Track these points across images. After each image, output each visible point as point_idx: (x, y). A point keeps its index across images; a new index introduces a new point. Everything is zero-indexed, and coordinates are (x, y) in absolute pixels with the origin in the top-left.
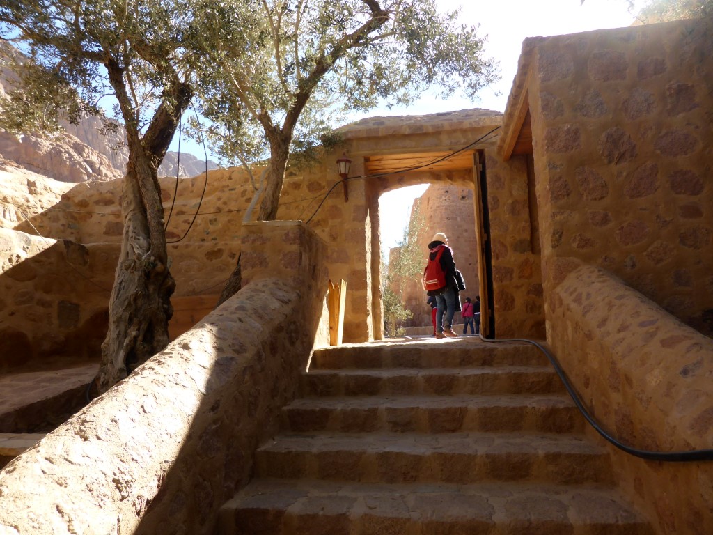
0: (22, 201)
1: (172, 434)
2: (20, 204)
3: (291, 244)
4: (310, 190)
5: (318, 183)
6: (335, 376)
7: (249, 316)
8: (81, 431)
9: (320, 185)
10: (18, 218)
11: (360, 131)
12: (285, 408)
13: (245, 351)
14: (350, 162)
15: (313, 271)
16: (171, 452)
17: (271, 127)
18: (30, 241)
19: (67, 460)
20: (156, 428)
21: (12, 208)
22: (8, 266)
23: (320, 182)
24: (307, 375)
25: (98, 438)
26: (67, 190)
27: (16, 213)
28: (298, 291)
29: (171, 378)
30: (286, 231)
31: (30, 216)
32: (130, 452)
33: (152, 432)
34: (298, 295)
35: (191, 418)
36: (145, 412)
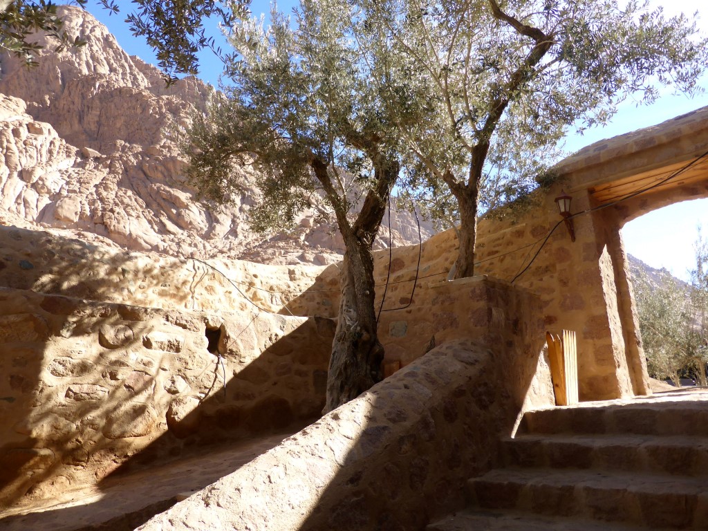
0: (284, 288)
1: (295, 506)
2: (283, 290)
3: (478, 301)
4: (534, 236)
5: (541, 226)
6: (537, 443)
7: (419, 382)
8: (208, 497)
9: (544, 228)
10: (283, 302)
11: (577, 162)
12: (472, 480)
13: (405, 419)
14: (570, 198)
15: (515, 326)
16: (291, 523)
17: (455, 184)
18: (285, 321)
19: (184, 523)
20: (278, 498)
21: (278, 295)
22: (269, 344)
23: (544, 225)
24: (512, 443)
25: (219, 505)
26: (320, 273)
27: (281, 298)
28: (489, 350)
29: (308, 450)
30: (472, 288)
31: (291, 299)
32: (246, 520)
33: (272, 502)
34: (490, 354)
35: (321, 490)
36: (270, 482)
